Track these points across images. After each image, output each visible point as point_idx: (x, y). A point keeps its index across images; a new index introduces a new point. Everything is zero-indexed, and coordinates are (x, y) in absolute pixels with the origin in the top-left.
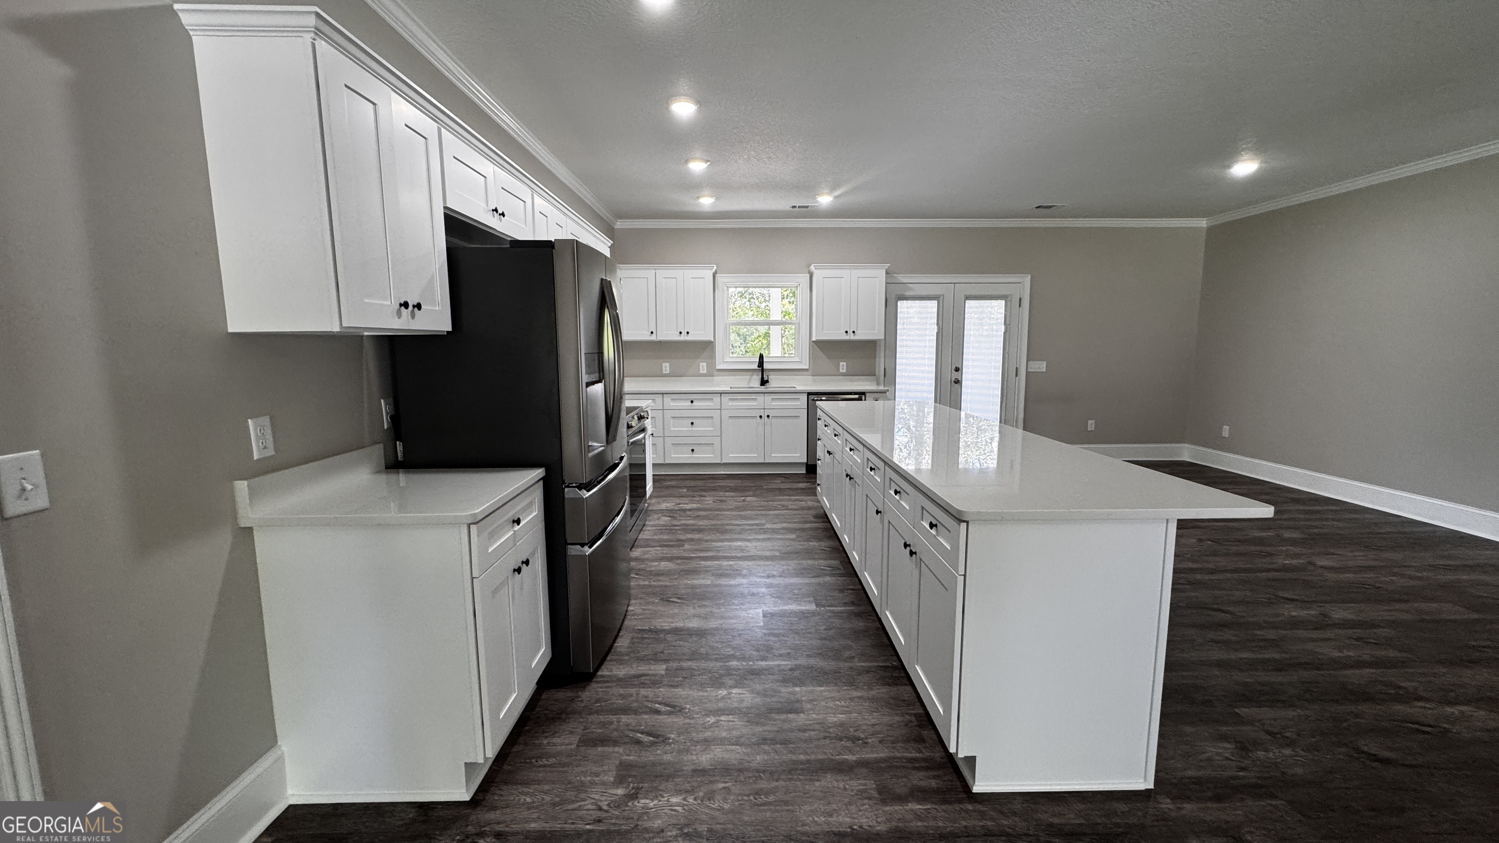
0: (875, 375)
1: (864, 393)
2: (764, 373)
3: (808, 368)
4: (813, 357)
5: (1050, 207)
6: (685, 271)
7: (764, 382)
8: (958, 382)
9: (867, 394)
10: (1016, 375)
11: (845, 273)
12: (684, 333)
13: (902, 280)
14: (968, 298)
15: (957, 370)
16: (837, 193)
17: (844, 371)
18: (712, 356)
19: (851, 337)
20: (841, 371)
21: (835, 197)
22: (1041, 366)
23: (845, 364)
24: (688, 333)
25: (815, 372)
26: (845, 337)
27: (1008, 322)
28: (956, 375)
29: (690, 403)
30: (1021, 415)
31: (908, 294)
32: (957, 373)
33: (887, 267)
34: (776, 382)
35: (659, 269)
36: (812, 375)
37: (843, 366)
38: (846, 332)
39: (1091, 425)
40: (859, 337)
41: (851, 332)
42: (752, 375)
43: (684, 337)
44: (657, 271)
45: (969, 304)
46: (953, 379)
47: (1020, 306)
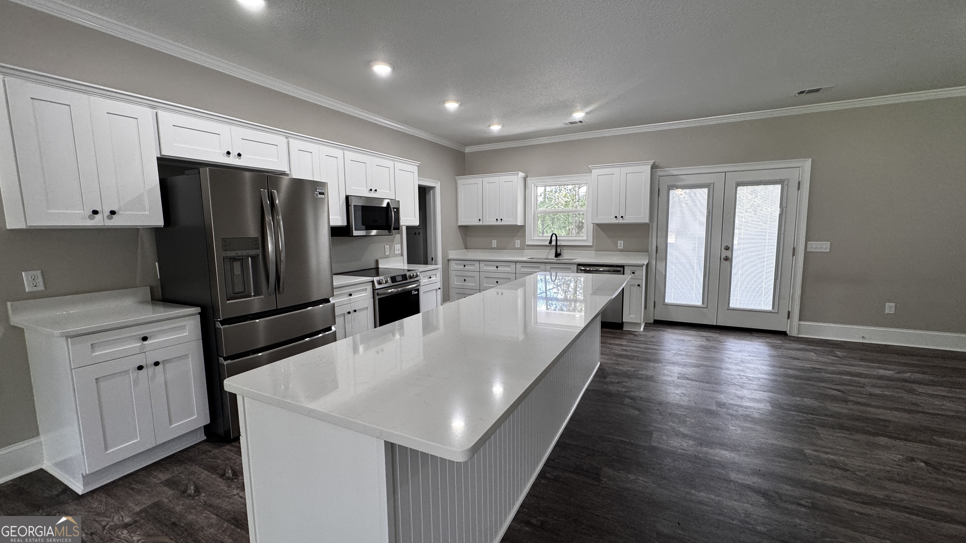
0: (648, 252)
1: (623, 266)
2: (558, 248)
3: (591, 244)
4: (596, 236)
5: (817, 90)
6: (500, 177)
7: (557, 255)
8: (728, 259)
9: (625, 267)
10: (793, 255)
11: (616, 170)
12: (499, 220)
13: (672, 172)
14: (739, 184)
15: (727, 248)
16: (588, 109)
17: (622, 248)
18: (524, 236)
19: (621, 221)
20: (619, 248)
21: (587, 113)
22: (823, 246)
23: (622, 242)
24: (501, 220)
25: (597, 247)
26: (615, 221)
27: (784, 205)
28: (727, 253)
29: (496, 268)
30: (798, 292)
31: (679, 184)
32: (727, 251)
33: (652, 163)
34: (567, 255)
35: (484, 177)
36: (596, 251)
37: (621, 244)
38: (616, 217)
39: (890, 308)
40: (627, 220)
41: (620, 217)
42: (551, 250)
43: (499, 223)
44: (483, 179)
45: (742, 190)
46: (723, 257)
47: (799, 189)
